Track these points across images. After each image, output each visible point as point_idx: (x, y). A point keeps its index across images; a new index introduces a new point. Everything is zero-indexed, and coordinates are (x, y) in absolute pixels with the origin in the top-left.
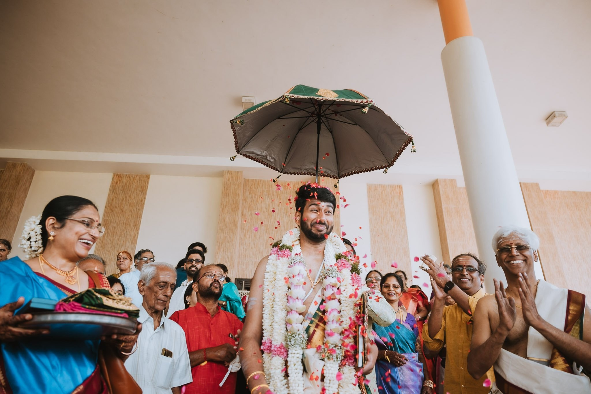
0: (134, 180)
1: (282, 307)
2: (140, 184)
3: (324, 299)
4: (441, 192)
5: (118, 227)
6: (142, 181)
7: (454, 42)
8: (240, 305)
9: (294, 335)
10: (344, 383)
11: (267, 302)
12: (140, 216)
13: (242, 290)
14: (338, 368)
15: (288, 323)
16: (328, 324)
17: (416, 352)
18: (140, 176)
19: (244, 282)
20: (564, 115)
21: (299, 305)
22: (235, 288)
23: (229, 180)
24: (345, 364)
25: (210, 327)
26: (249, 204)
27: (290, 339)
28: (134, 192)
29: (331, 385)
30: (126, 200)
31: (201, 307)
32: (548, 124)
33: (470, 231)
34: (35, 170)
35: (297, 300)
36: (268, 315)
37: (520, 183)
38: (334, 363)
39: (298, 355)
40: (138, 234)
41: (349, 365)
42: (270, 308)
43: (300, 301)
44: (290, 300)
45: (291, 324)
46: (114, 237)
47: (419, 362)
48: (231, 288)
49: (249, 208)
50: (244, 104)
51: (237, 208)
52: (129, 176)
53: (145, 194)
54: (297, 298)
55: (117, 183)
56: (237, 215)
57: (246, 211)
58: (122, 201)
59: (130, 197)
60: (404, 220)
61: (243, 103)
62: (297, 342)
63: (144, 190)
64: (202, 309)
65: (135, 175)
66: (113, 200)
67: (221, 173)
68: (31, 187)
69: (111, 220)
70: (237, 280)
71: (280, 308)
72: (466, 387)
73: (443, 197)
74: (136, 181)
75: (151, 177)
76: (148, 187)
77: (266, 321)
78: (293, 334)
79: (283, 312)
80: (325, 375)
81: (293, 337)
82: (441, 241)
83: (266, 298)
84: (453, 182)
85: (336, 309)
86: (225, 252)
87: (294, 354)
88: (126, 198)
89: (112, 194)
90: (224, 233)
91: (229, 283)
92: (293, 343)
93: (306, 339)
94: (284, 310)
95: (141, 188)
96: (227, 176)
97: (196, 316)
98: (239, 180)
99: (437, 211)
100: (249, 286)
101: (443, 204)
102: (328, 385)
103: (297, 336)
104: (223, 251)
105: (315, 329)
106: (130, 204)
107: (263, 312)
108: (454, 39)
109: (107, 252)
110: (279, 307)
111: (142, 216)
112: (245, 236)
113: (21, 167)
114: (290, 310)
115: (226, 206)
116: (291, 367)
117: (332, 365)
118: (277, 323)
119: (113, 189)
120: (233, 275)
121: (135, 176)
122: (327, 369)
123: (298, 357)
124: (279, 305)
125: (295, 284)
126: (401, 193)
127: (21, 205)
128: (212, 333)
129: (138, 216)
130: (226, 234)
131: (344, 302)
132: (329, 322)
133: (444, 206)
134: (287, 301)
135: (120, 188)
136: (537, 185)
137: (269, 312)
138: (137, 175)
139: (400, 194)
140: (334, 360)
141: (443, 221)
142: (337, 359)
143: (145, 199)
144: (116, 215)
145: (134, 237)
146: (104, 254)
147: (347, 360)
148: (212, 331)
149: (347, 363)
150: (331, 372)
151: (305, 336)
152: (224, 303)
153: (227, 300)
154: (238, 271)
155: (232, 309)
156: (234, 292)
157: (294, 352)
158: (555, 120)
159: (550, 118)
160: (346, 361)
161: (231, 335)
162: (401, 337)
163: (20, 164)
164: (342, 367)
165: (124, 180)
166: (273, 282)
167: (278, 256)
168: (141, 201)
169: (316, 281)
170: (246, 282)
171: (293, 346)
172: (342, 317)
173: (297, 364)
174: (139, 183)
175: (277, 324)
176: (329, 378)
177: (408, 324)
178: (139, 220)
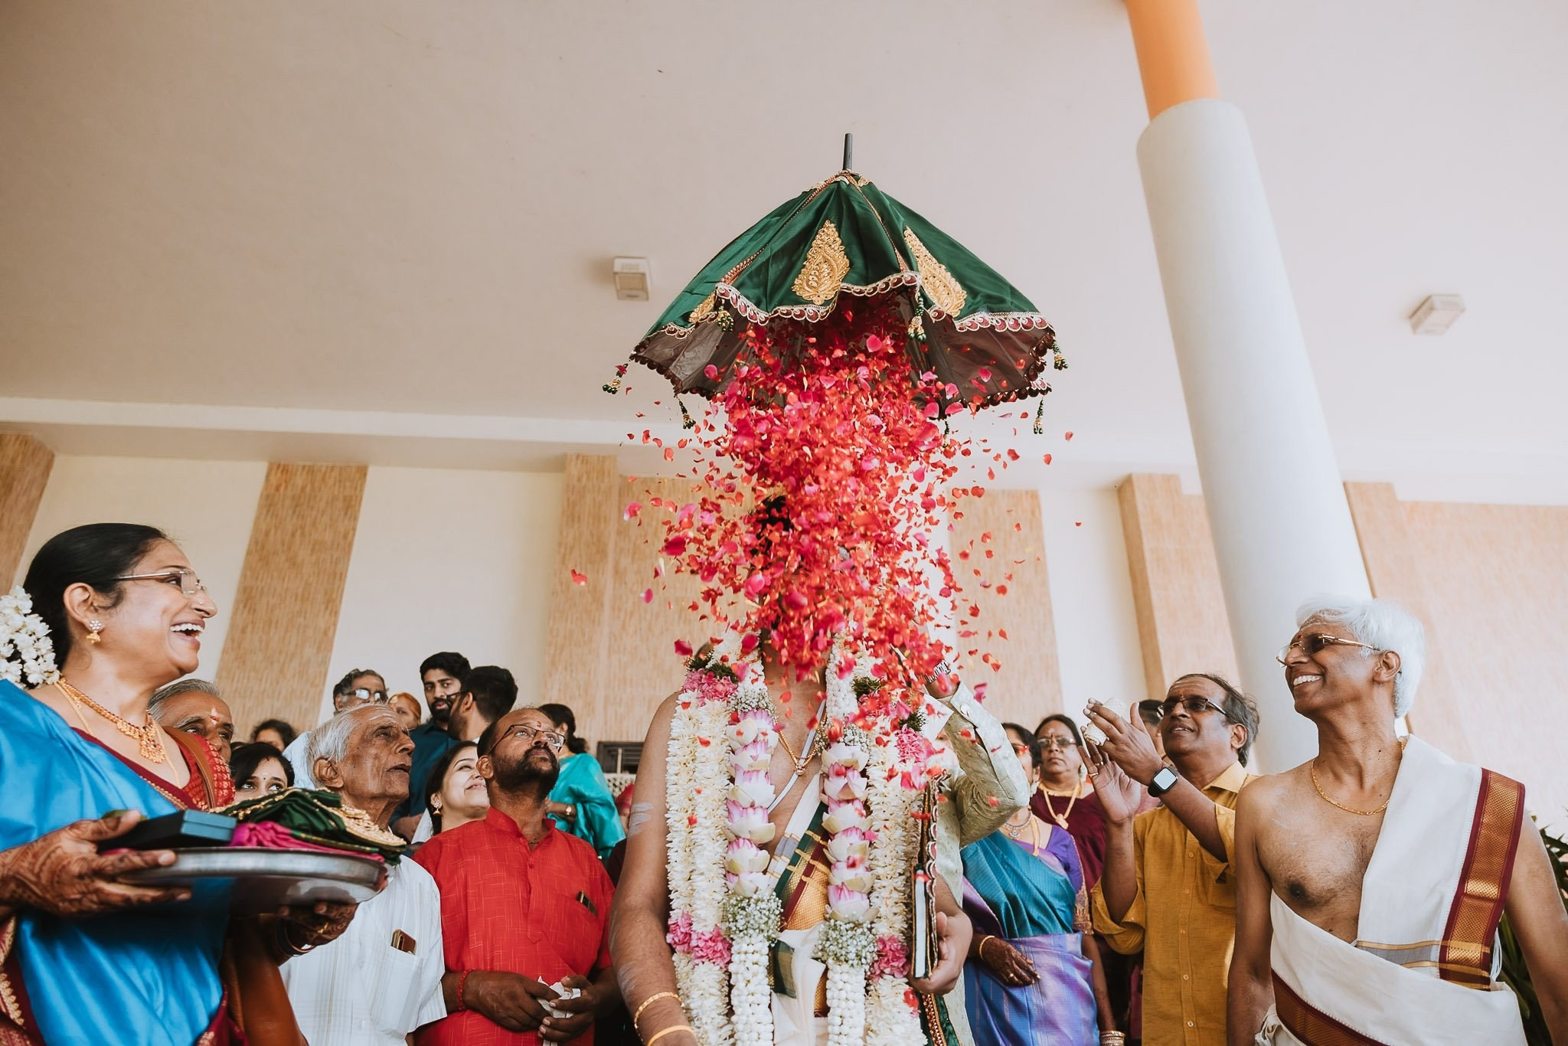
0: (323, 479)
1: (714, 832)
2: (341, 489)
3: (826, 801)
4: (1140, 508)
5: (282, 606)
6: (348, 484)
7: (1171, 114)
8: (611, 816)
9: (744, 904)
10: (881, 1023)
11: (677, 820)
12: (342, 577)
13: (615, 771)
14: (864, 983)
15: (730, 872)
16: (835, 867)
17: (1075, 931)
18: (341, 468)
19: (620, 751)
20: (1456, 307)
21: (758, 824)
22: (595, 768)
23: (579, 480)
24: (882, 972)
25: (526, 875)
26: (634, 544)
27: (734, 915)
28: (324, 512)
29: (845, 1029)
30: (303, 534)
31: (501, 821)
32: (1415, 327)
33: (1215, 609)
34: (56, 453)
35: (750, 810)
36: (681, 852)
37: (1345, 484)
38: (852, 970)
39: (756, 957)
40: (335, 625)
41: (893, 975)
42: (684, 834)
43: (760, 811)
44: (735, 812)
45: (737, 875)
46: (272, 631)
47: (1083, 958)
48: (586, 769)
49: (634, 554)
50: (620, 278)
51: (602, 552)
52: (311, 471)
53: (356, 519)
54: (752, 806)
55: (277, 489)
56: (601, 572)
57: (625, 562)
58: (293, 535)
59: (314, 524)
60: (1044, 584)
61: (616, 273)
62: (752, 922)
63: (351, 506)
64: (506, 827)
65: (327, 467)
66: (267, 534)
67: (557, 462)
68: (43, 500)
69: (262, 589)
70: (602, 746)
71: (709, 834)
72: (1197, 1027)
73: (1145, 522)
74: (331, 482)
75: (373, 472)
76: (361, 498)
77: (675, 869)
78: (741, 901)
79: (719, 843)
80: (829, 1003)
81: (743, 909)
82: (1142, 636)
83: (675, 807)
84: (1170, 482)
85: (857, 829)
86: (572, 671)
87: (746, 953)
88: (302, 528)
89: (265, 519)
90: (566, 621)
91: (578, 756)
92: (741, 924)
93: (777, 912)
94: (721, 840)
95: (345, 500)
96: (574, 469)
97: (487, 847)
98: (606, 480)
99: (1129, 557)
100: (636, 763)
101: (1145, 541)
102: (837, 1030)
103: (753, 906)
104: (566, 669)
105: (805, 879)
106: (314, 545)
107: (668, 845)
108: (1169, 106)
109: (252, 674)
110: (706, 832)
111: (346, 577)
112: (623, 627)
113: (17, 446)
114: (734, 838)
115: (572, 549)
116: (738, 989)
117: (845, 977)
118: (702, 874)
119: (269, 502)
120: (590, 731)
121: (329, 470)
122: (833, 989)
123: (755, 961)
124: (707, 828)
125: (746, 769)
126: (1035, 512)
127: (18, 547)
128: (532, 891)
129: (336, 577)
130: (572, 623)
131: (878, 807)
132: (838, 864)
133: (1148, 545)
134: (726, 814)
135: (287, 503)
136: (1389, 488)
137: (681, 845)
138: (333, 468)
139: (1033, 513)
140: (850, 962)
141: (1145, 585)
142: (860, 959)
143: (354, 529)
144: (275, 574)
145: (326, 633)
146: (244, 678)
147: (888, 962)
148: (532, 885)
149: (887, 971)
150: (843, 994)
151: (773, 905)
152: (569, 810)
153: (578, 801)
154: (606, 723)
155: (590, 825)
156: (594, 780)
157: (745, 947)
158: (1434, 318)
159: (1420, 311)
160: (883, 965)
161: (584, 897)
162: (1035, 891)
163: (13, 438)
164: (876, 980)
165: (299, 481)
166: (691, 766)
167: (701, 695)
168: (345, 537)
169: (804, 755)
170: (626, 751)
171: (742, 934)
172: (875, 848)
173: (754, 981)
174: (340, 487)
175: (702, 877)
176: (839, 1012)
177: (1055, 854)
178: (339, 587)
